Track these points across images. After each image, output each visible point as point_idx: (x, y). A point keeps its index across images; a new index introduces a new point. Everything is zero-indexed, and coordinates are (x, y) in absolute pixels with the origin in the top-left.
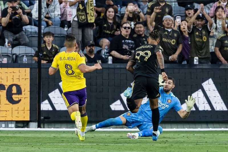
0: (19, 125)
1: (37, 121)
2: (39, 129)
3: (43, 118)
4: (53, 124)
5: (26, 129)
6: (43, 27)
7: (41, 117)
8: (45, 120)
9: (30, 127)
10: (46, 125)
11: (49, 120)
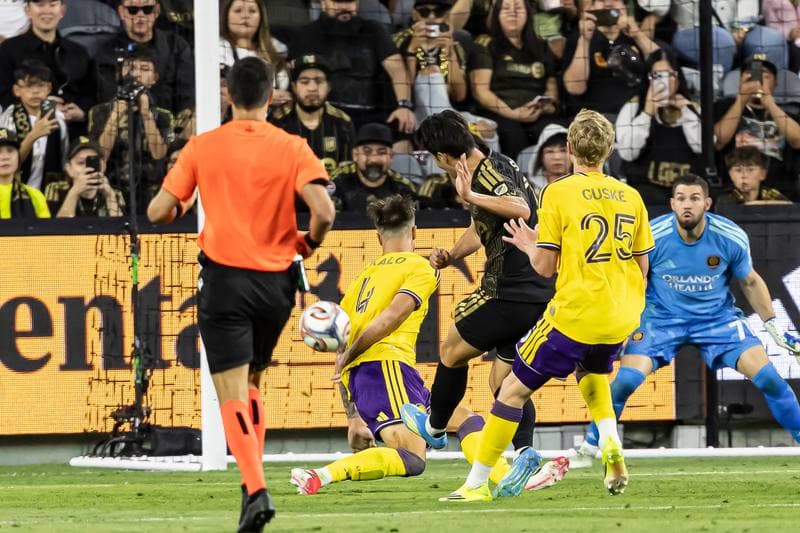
0: (638, 436)
1: (703, 421)
2: (712, 451)
3: (725, 409)
4: (764, 433)
5: (661, 452)
6: (718, 69)
7: (720, 407)
8: (735, 416)
9: (680, 442)
10: (737, 435)
11: (749, 416)
